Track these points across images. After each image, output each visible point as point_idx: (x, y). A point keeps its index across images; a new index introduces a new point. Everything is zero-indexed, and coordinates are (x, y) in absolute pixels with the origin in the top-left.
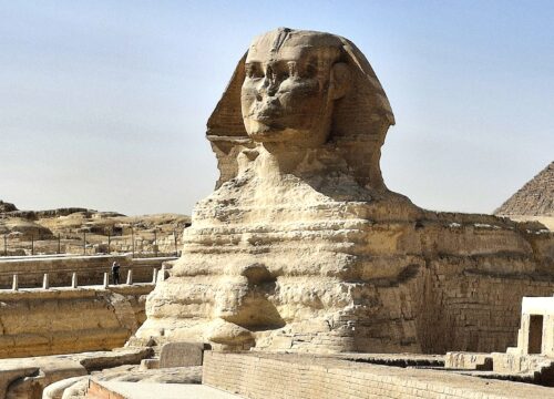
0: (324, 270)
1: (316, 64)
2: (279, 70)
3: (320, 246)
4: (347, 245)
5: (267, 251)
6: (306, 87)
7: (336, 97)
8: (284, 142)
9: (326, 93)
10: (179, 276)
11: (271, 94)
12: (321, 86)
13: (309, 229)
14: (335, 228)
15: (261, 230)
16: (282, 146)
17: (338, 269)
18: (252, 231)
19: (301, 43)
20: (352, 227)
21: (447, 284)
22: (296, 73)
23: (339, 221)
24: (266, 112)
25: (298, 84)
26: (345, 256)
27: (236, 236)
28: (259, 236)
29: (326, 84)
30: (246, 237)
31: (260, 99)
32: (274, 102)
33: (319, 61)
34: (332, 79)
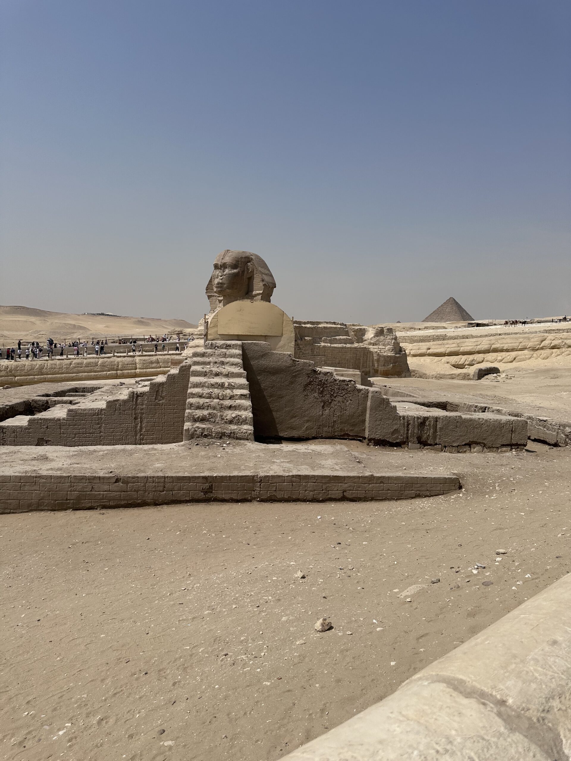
1: (238, 264)
2: (223, 266)
6: (234, 273)
7: (248, 277)
8: (228, 295)
9: (243, 275)
10: (190, 347)
11: (221, 276)
12: (241, 273)
16: (227, 296)
19: (233, 255)
21: (304, 349)
22: (230, 268)
24: (218, 283)
25: (230, 272)
29: (243, 272)
31: (217, 278)
32: (221, 279)
33: (240, 263)
34: (246, 269)
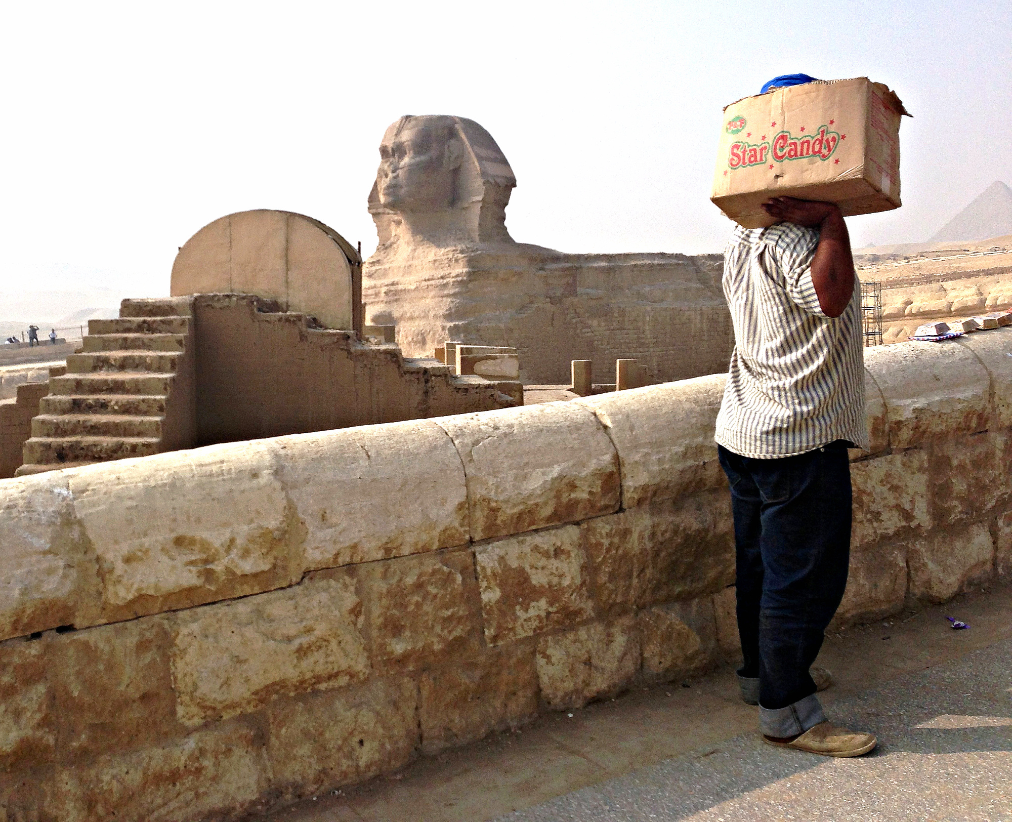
0: (432, 314)
1: (430, 142)
2: (399, 150)
3: (432, 294)
4: (452, 292)
5: (397, 300)
6: (421, 163)
7: (451, 167)
9: (440, 166)
11: (394, 172)
12: (435, 161)
13: (425, 280)
14: (443, 278)
15: (393, 284)
17: (442, 311)
18: (387, 285)
19: (416, 125)
20: (457, 276)
22: (412, 152)
23: (447, 272)
25: (413, 161)
26: (449, 300)
27: (377, 290)
28: (392, 288)
29: (441, 158)
30: (384, 289)
31: (386, 176)
32: (395, 177)
33: (432, 139)
34: (446, 152)
